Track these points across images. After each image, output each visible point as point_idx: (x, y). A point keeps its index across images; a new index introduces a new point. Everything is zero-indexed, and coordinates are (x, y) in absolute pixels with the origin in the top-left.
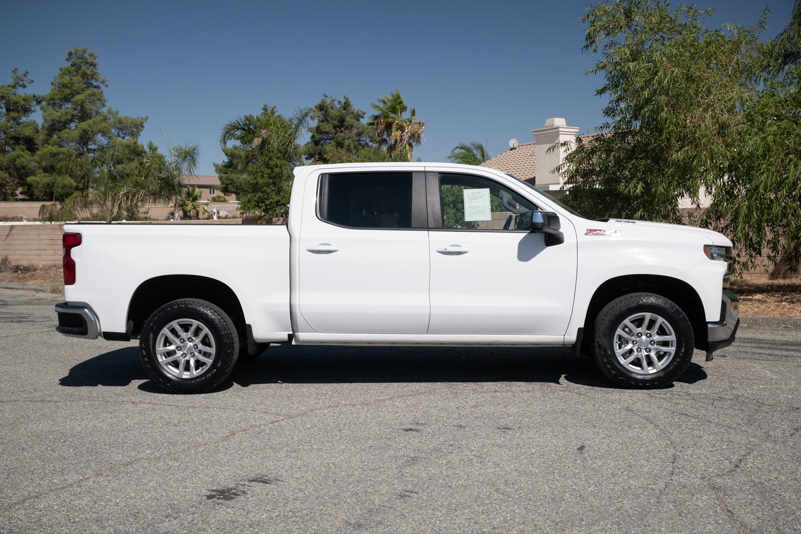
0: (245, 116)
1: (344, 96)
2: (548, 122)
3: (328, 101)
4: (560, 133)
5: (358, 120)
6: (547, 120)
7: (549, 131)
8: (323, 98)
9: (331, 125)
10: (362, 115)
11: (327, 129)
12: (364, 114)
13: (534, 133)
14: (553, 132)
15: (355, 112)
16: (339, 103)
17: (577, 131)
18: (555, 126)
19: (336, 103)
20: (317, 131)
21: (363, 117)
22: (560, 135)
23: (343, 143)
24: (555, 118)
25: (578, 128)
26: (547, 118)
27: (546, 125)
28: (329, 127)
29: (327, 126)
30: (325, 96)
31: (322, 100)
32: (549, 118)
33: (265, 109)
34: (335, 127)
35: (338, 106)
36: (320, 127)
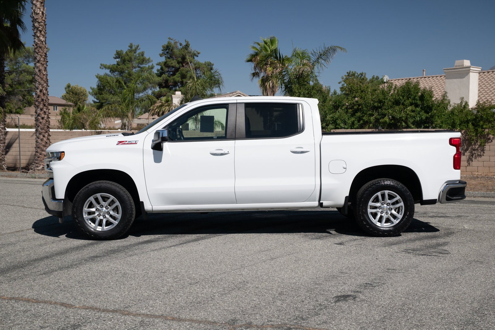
0: (117, 51)
1: (186, 40)
2: (458, 63)
3: (172, 42)
4: (471, 71)
5: (194, 58)
6: (456, 61)
7: (460, 70)
8: (168, 40)
9: (176, 61)
10: (197, 54)
11: (174, 64)
12: (198, 54)
13: (445, 71)
14: (464, 71)
15: (192, 52)
16: (181, 44)
17: (480, 70)
18: (464, 66)
19: (178, 45)
20: (165, 65)
21: (197, 56)
22: (470, 73)
23: (186, 75)
24: (465, 60)
25: (481, 68)
26: (456, 60)
27: (455, 65)
28: (174, 62)
29: (173, 62)
30: (170, 39)
31: (168, 42)
32: (457, 60)
33: (131, 46)
34: (178, 63)
35: (180, 47)
36: (168, 62)
